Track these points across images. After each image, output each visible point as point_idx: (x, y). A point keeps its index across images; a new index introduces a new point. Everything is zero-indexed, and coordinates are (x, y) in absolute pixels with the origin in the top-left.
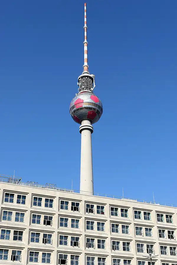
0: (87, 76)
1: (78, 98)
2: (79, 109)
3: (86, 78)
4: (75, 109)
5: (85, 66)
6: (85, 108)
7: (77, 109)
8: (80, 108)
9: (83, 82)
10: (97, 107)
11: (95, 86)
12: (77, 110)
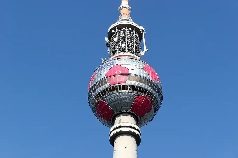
0: (133, 27)
1: (115, 64)
2: (116, 86)
3: (130, 29)
4: (107, 85)
5: (125, 8)
6: (130, 86)
7: (113, 87)
8: (120, 86)
9: (123, 35)
10: (155, 90)
11: (145, 50)
12: (110, 90)
